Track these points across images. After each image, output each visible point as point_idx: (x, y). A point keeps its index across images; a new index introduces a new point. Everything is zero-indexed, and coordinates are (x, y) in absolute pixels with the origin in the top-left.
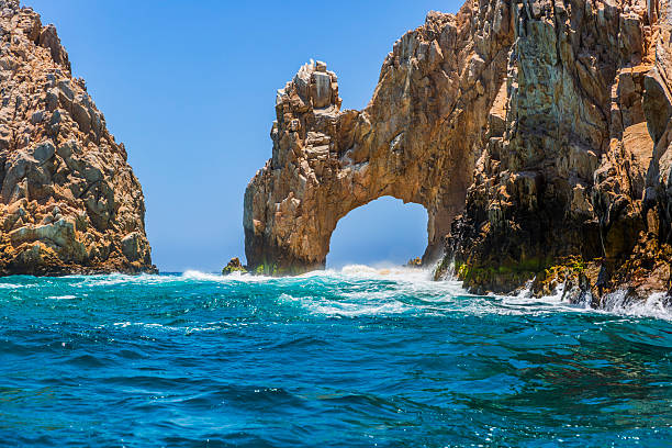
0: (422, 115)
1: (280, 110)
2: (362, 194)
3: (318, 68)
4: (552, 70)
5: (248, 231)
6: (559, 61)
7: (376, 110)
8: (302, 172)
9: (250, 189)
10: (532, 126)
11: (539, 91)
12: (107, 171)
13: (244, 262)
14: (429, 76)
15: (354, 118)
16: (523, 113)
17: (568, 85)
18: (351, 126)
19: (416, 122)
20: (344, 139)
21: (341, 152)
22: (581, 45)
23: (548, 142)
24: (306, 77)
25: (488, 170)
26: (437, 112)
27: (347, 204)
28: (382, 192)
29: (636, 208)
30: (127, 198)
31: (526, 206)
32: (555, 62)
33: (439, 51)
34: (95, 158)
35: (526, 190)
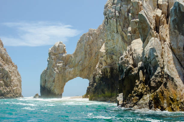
0: (87, 55)
1: (49, 54)
2: (71, 76)
3: (60, 43)
4: (115, 35)
5: (41, 86)
6: (117, 32)
7: (75, 54)
8: (55, 70)
9: (41, 75)
10: (110, 53)
11: (112, 41)
12: (10, 71)
13: (40, 94)
14: (89, 45)
15: (69, 56)
16: (108, 48)
17: (120, 38)
18: (69, 58)
19: (86, 57)
20: (67, 62)
21: (66, 65)
23: (114, 57)
24: (57, 45)
25: (99, 67)
26: (91, 55)
27: (67, 79)
28: (77, 76)
29: (135, 71)
30: (16, 78)
31: (107, 77)
32: (116, 32)
33: (92, 39)
34: (7, 68)
35: (107, 72)
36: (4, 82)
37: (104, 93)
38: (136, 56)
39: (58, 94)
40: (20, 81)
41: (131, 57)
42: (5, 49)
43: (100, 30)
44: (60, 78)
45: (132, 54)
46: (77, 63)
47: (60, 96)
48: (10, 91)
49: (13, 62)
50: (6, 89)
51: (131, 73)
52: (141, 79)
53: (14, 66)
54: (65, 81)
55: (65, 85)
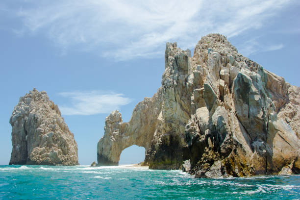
0: (143, 123)
1: (106, 122)
2: (127, 144)
3: (117, 112)
4: (174, 103)
5: (98, 154)
6: (176, 100)
7: (131, 122)
8: (112, 138)
9: (98, 143)
10: (169, 121)
11: (170, 109)
12: (67, 140)
13: (97, 162)
14: (145, 113)
15: (126, 125)
16: (166, 116)
17: (179, 107)
18: (125, 126)
19: (142, 125)
20: (123, 130)
21: (122, 133)
22: (182, 95)
23: (173, 125)
24: (113, 114)
25: (157, 135)
26: (147, 123)
27: (124, 147)
28: (133, 144)
29: (203, 138)
30: (72, 146)
31: (167, 144)
32: (174, 100)
33: (147, 107)
34: (64, 136)
35: (167, 139)
36: (62, 150)
37: (164, 161)
38: (202, 124)
39: (115, 162)
40: (76, 149)
41: (197, 125)
42: (63, 119)
43: (156, 99)
44: (117, 145)
45: (198, 122)
46: (133, 131)
47: (116, 164)
48: (68, 159)
49: (70, 131)
50: (64, 157)
51: (198, 140)
52: (210, 146)
53: (70, 134)
54: (122, 149)
55: (121, 152)
